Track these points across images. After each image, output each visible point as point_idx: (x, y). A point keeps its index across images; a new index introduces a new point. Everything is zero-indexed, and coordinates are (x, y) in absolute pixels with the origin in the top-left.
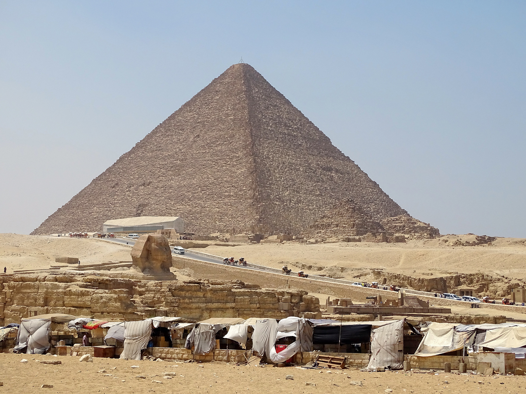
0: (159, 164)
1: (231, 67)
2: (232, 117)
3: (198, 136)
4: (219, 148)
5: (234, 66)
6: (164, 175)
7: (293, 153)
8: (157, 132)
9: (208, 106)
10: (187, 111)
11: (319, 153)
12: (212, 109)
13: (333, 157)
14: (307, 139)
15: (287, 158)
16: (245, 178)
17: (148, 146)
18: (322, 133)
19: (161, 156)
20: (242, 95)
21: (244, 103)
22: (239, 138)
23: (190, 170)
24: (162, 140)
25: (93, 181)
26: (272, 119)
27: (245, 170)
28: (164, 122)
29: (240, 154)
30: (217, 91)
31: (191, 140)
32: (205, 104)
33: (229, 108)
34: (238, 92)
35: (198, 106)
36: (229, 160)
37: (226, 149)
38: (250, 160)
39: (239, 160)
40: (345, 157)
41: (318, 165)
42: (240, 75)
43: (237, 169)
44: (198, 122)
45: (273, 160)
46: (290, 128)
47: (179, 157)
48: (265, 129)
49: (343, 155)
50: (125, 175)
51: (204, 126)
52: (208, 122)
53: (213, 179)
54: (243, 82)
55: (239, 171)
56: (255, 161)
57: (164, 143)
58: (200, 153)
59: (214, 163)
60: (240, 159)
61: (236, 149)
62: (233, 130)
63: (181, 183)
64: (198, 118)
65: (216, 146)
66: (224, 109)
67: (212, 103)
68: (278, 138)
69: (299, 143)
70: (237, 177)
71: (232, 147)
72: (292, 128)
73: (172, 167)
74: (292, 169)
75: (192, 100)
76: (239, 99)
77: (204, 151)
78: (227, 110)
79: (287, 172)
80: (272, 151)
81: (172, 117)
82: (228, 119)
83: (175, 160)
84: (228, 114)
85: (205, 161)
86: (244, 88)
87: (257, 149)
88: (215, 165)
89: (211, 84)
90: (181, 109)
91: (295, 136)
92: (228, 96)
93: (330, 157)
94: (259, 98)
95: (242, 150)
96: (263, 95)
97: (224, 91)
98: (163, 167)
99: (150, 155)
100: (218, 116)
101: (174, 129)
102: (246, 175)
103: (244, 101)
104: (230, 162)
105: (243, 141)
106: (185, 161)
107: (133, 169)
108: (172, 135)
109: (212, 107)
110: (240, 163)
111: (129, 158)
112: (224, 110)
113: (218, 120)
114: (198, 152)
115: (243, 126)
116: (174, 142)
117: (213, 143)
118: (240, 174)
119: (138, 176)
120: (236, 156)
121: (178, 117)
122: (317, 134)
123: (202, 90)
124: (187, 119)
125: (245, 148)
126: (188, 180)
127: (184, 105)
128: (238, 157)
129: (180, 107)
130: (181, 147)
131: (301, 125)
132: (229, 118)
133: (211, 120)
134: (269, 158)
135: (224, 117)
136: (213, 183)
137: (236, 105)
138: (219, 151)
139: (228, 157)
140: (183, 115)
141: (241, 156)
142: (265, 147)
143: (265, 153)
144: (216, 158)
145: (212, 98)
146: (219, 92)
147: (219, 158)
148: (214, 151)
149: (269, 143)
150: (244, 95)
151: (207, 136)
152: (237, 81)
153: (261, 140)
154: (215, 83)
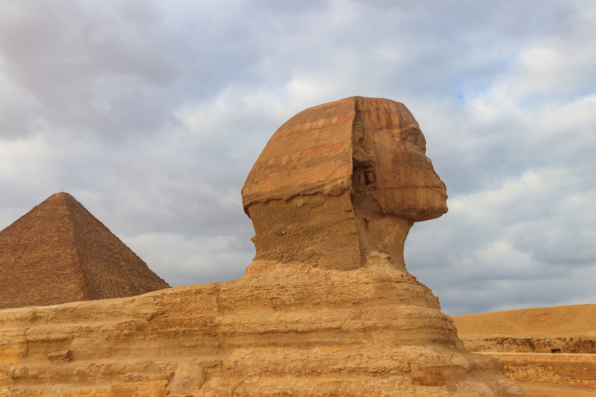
1: (52, 196)
2: (57, 239)
3: (20, 258)
4: (44, 267)
5: (55, 195)
7: (118, 273)
9: (30, 230)
10: (7, 235)
11: (140, 275)
12: (35, 232)
13: (152, 279)
14: (128, 262)
15: (113, 276)
16: (76, 293)
18: (138, 258)
20: (66, 219)
21: (69, 226)
22: (65, 257)
23: (12, 289)
26: (95, 241)
27: (75, 287)
29: (68, 271)
30: (39, 217)
31: (12, 261)
32: (26, 228)
33: (53, 231)
34: (61, 217)
35: (19, 230)
36: (55, 278)
37: (52, 268)
38: (80, 276)
39: (67, 277)
40: (161, 279)
41: (140, 285)
42: (61, 202)
43: (66, 286)
44: (19, 244)
45: (101, 277)
46: (112, 251)
48: (90, 250)
49: (158, 278)
51: (25, 248)
52: (30, 244)
53: (39, 297)
54: (65, 207)
55: (68, 288)
56: (85, 277)
59: (39, 282)
60: (69, 276)
61: (63, 267)
62: (58, 249)
63: (2, 302)
64: (19, 241)
65: (41, 266)
66: (46, 231)
67: (33, 227)
68: (102, 258)
69: (122, 265)
70: (66, 293)
71: (58, 265)
72: (114, 251)
74: (119, 287)
75: (12, 225)
76: (63, 223)
77: (28, 271)
78: (50, 233)
79: (115, 289)
80: (99, 269)
84: (51, 236)
85: (29, 280)
86: (67, 213)
87: (85, 266)
88: (40, 283)
89: (31, 212)
91: (117, 258)
92: (50, 221)
93: (149, 278)
94: (82, 222)
95: (69, 267)
96: (85, 221)
97: (47, 216)
100: (41, 238)
102: (76, 291)
103: (69, 223)
105: (70, 260)
106: (7, 282)
109: (34, 231)
110: (69, 280)
112: (47, 233)
113: (41, 242)
114: (20, 272)
115: (69, 246)
117: (37, 263)
118: (69, 290)
120: (64, 274)
122: (135, 258)
123: (23, 217)
125: (73, 265)
128: (67, 274)
131: (121, 249)
132: (54, 239)
135: (47, 239)
136: (39, 300)
138: (44, 270)
139: (55, 275)
140: (3, 239)
141: (70, 273)
142: (92, 265)
143: (93, 271)
144: (41, 276)
145: (34, 222)
146: (41, 217)
147: (45, 276)
148: (39, 270)
149: (96, 262)
150: (68, 219)
151: (30, 256)
152: (59, 207)
153: (88, 258)
154: (36, 210)
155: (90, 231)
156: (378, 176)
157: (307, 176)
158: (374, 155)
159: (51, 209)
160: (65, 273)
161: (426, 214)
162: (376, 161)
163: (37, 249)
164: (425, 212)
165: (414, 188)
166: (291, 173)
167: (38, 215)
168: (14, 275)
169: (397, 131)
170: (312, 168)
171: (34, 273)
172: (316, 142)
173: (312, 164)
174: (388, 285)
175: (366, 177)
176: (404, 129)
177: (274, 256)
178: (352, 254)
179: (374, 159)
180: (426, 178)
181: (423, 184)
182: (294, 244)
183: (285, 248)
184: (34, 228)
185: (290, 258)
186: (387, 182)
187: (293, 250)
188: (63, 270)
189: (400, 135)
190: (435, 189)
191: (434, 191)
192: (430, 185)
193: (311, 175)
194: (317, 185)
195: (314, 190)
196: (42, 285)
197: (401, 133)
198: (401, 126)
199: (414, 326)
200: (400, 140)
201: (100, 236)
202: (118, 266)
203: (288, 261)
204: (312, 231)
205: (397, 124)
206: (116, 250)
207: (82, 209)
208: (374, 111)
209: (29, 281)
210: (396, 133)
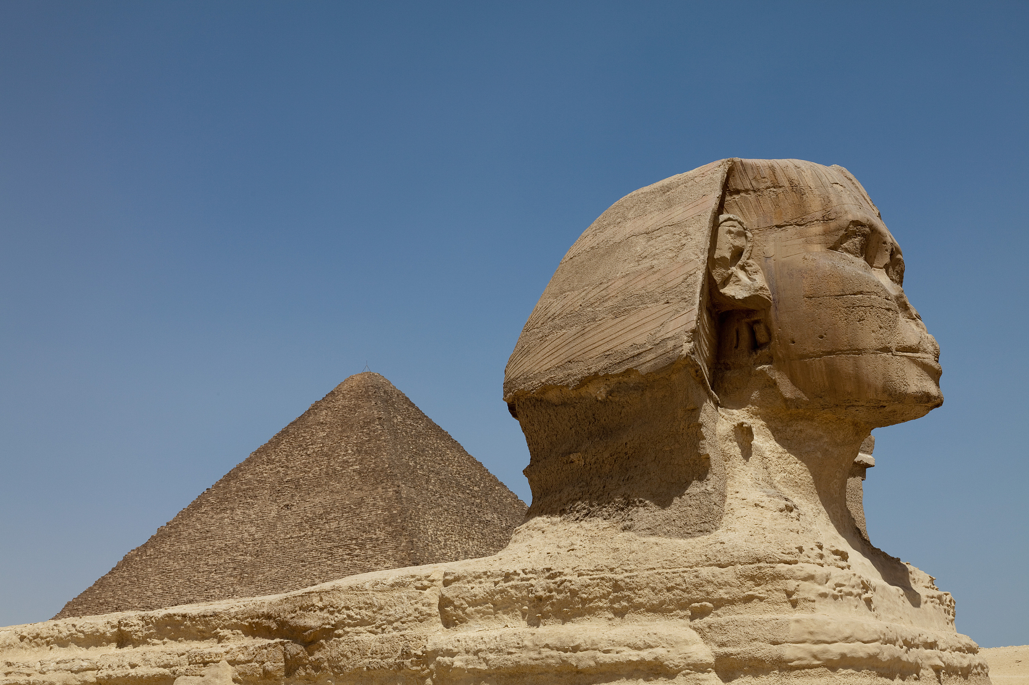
0: (206, 564)
1: (346, 379)
2: (358, 467)
3: (287, 507)
4: (334, 525)
5: (352, 377)
6: (219, 586)
7: (480, 536)
8: (201, 505)
9: (305, 452)
10: (262, 462)
12: (315, 455)
14: (500, 513)
15: (471, 543)
17: (184, 533)
19: (211, 548)
20: (374, 427)
21: (380, 440)
22: (374, 504)
23: (274, 571)
24: (212, 518)
25: (66, 606)
26: (433, 471)
28: (216, 486)
29: (380, 534)
30: (322, 423)
31: (273, 514)
32: (297, 448)
33: (350, 452)
34: (364, 422)
35: (284, 451)
36: (356, 547)
37: (349, 527)
38: (403, 544)
39: (378, 545)
42: (365, 392)
43: (376, 564)
44: (285, 480)
45: (445, 545)
46: (468, 492)
47: (250, 548)
48: (423, 489)
50: (136, 590)
51: (298, 487)
52: (307, 480)
54: (373, 402)
56: (413, 546)
57: (218, 524)
58: (292, 538)
59: (324, 555)
60: (382, 543)
61: (369, 525)
62: (361, 489)
64: (286, 474)
65: (327, 523)
66: (337, 453)
67: (312, 444)
68: (448, 505)
69: (487, 519)
71: (361, 522)
72: (471, 490)
73: (235, 569)
75: (271, 441)
76: (368, 434)
77: (302, 534)
78: (345, 456)
80: (441, 528)
81: (231, 476)
82: (350, 471)
83: (240, 555)
84: (347, 461)
85: (306, 552)
86: (377, 414)
87: (414, 523)
88: (327, 558)
89: (308, 413)
90: (249, 461)
92: (344, 431)
94: (407, 433)
95: (382, 526)
96: (412, 430)
97: (337, 422)
98: (216, 571)
99: (186, 548)
100: (327, 467)
101: (236, 498)
104: (358, 551)
105: (384, 510)
106: (262, 556)
107: (152, 578)
108: (232, 509)
109: (313, 452)
110: (382, 552)
111: (144, 558)
112: (339, 456)
113: (327, 474)
114: (288, 536)
116: (237, 521)
117: (321, 516)
119: (162, 591)
120: (371, 539)
121: (243, 474)
122: (516, 506)
123: (292, 423)
124: (261, 478)
125: (390, 520)
126: (270, 591)
127: (256, 453)
128: (377, 539)
129: (248, 456)
130: (253, 529)
132: (351, 468)
133: (313, 474)
134: (439, 542)
135: (339, 468)
137: (363, 444)
138: (334, 531)
139: (354, 542)
140: (255, 471)
141: (383, 538)
142: (427, 522)
143: (430, 532)
144: (329, 545)
145: (313, 435)
146: (326, 424)
147: (335, 544)
148: (324, 533)
149: (435, 514)
150: (379, 427)
151: (307, 505)
152: (360, 402)
153: (419, 507)
154: (316, 409)
155: (423, 451)
156: (776, 331)
157: (614, 336)
158: (766, 286)
159: (344, 407)
160: (374, 536)
161: (888, 409)
162: (771, 296)
163: (320, 489)
164: (885, 407)
165: (855, 354)
166: (586, 330)
167: (321, 421)
168: (277, 543)
169: (817, 229)
170: (623, 318)
171: (314, 538)
172: (638, 261)
173: (625, 310)
174: (766, 570)
175: (753, 333)
176: (832, 225)
177: (557, 508)
178: (698, 502)
179: (765, 294)
180: (882, 331)
181: (875, 344)
182: (593, 482)
183: (577, 489)
184: (314, 446)
185: (585, 511)
186: (794, 342)
187: (591, 494)
188: (369, 532)
189: (823, 237)
190: (905, 354)
191: (905, 359)
192: (893, 346)
193: (620, 333)
194: (631, 353)
195: (624, 365)
196: (329, 562)
197: (825, 233)
198: (826, 219)
199: (819, 660)
200: (824, 250)
201: (442, 460)
202: (480, 522)
203: (581, 518)
204: (626, 453)
205: (819, 215)
206: (476, 488)
207: (405, 406)
208: (768, 188)
209: (305, 554)
210: (816, 235)
